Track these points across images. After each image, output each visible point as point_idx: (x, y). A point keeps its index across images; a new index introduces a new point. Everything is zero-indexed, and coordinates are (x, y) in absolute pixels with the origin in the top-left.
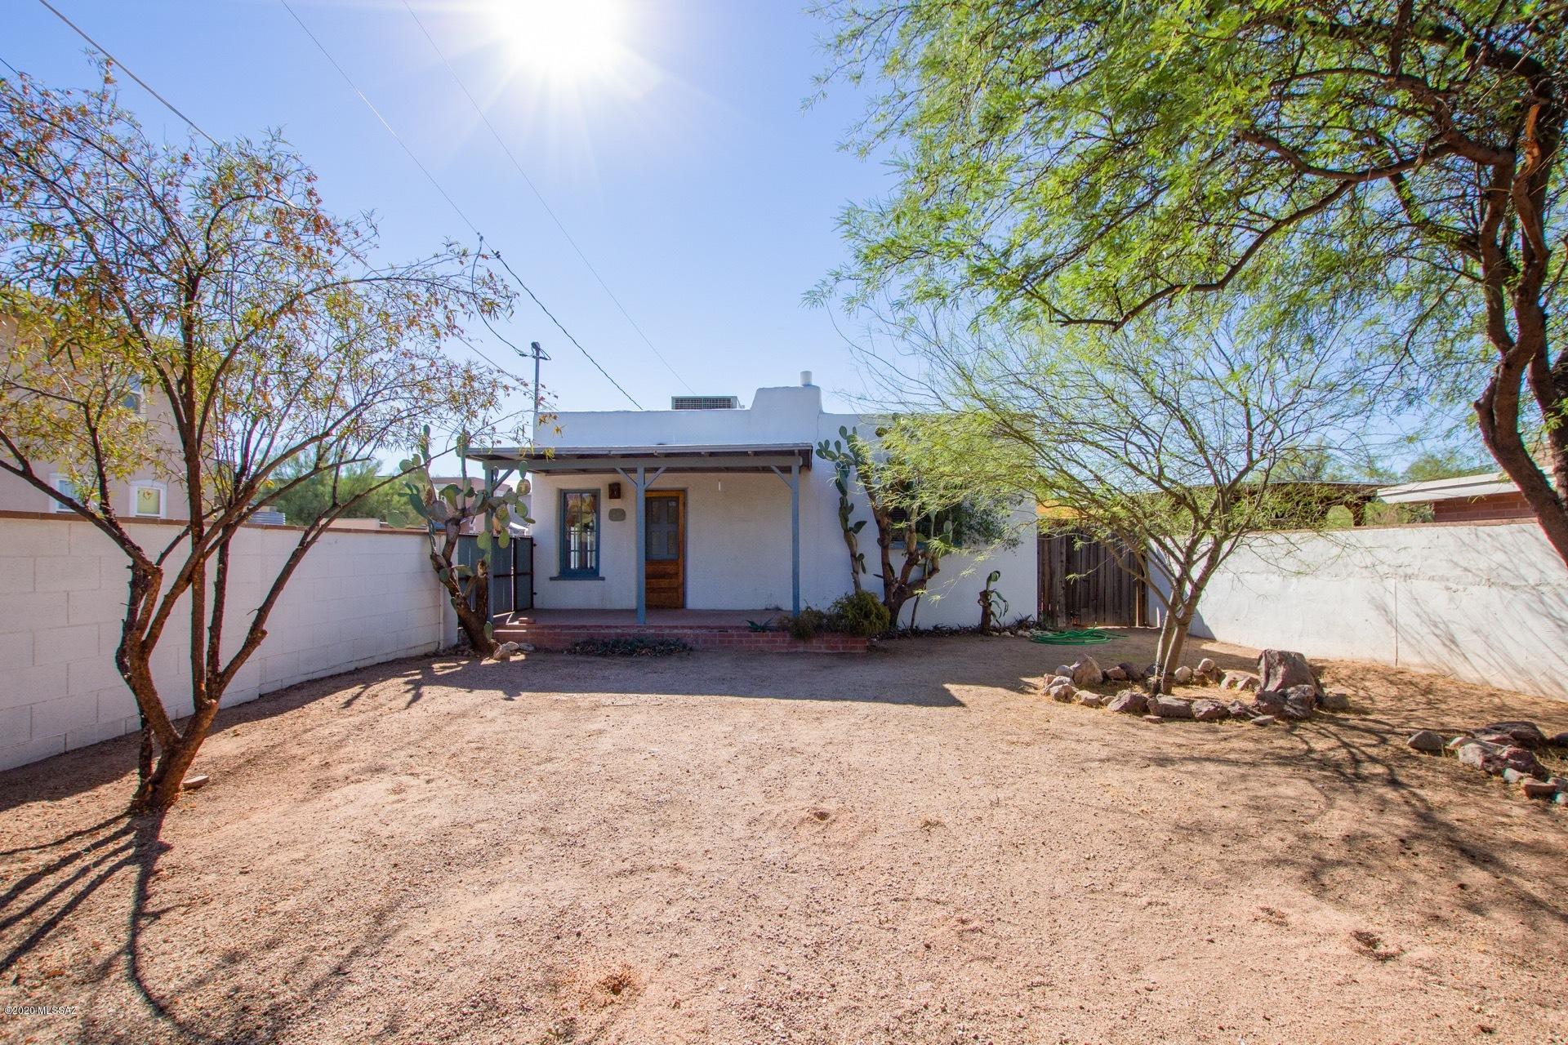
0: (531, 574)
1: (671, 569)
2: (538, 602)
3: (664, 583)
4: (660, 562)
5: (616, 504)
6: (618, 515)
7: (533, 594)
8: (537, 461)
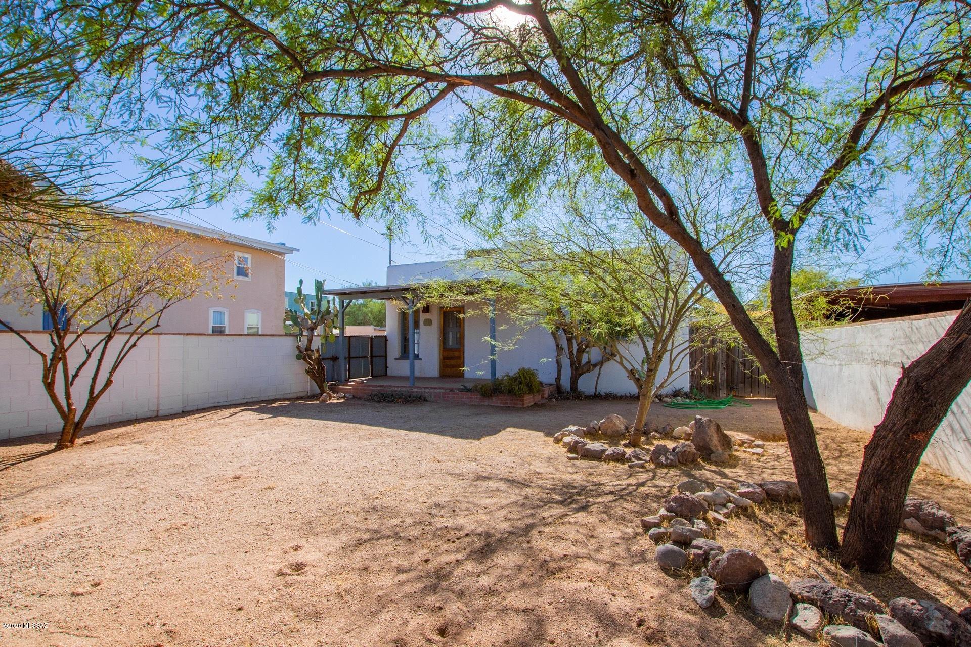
0: (386, 357)
1: (456, 354)
2: (389, 373)
3: (453, 362)
4: (451, 350)
5: (427, 316)
6: (428, 322)
7: (387, 367)
8: (386, 293)
